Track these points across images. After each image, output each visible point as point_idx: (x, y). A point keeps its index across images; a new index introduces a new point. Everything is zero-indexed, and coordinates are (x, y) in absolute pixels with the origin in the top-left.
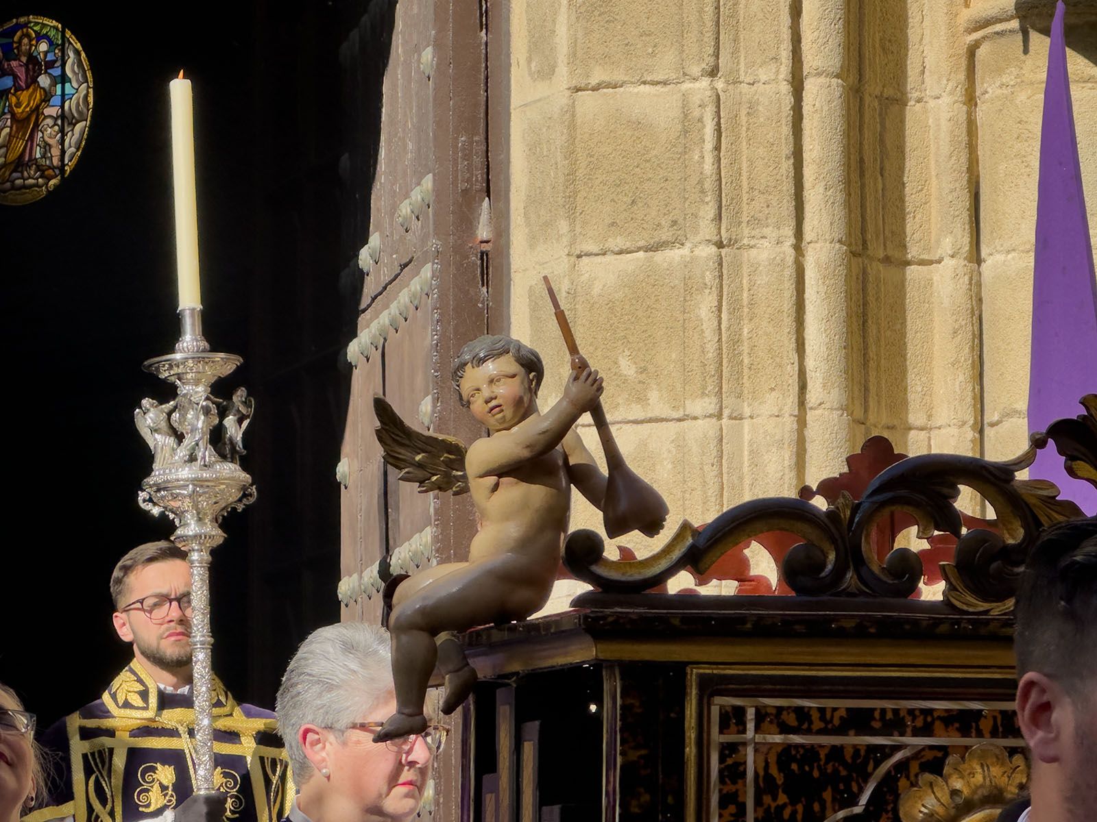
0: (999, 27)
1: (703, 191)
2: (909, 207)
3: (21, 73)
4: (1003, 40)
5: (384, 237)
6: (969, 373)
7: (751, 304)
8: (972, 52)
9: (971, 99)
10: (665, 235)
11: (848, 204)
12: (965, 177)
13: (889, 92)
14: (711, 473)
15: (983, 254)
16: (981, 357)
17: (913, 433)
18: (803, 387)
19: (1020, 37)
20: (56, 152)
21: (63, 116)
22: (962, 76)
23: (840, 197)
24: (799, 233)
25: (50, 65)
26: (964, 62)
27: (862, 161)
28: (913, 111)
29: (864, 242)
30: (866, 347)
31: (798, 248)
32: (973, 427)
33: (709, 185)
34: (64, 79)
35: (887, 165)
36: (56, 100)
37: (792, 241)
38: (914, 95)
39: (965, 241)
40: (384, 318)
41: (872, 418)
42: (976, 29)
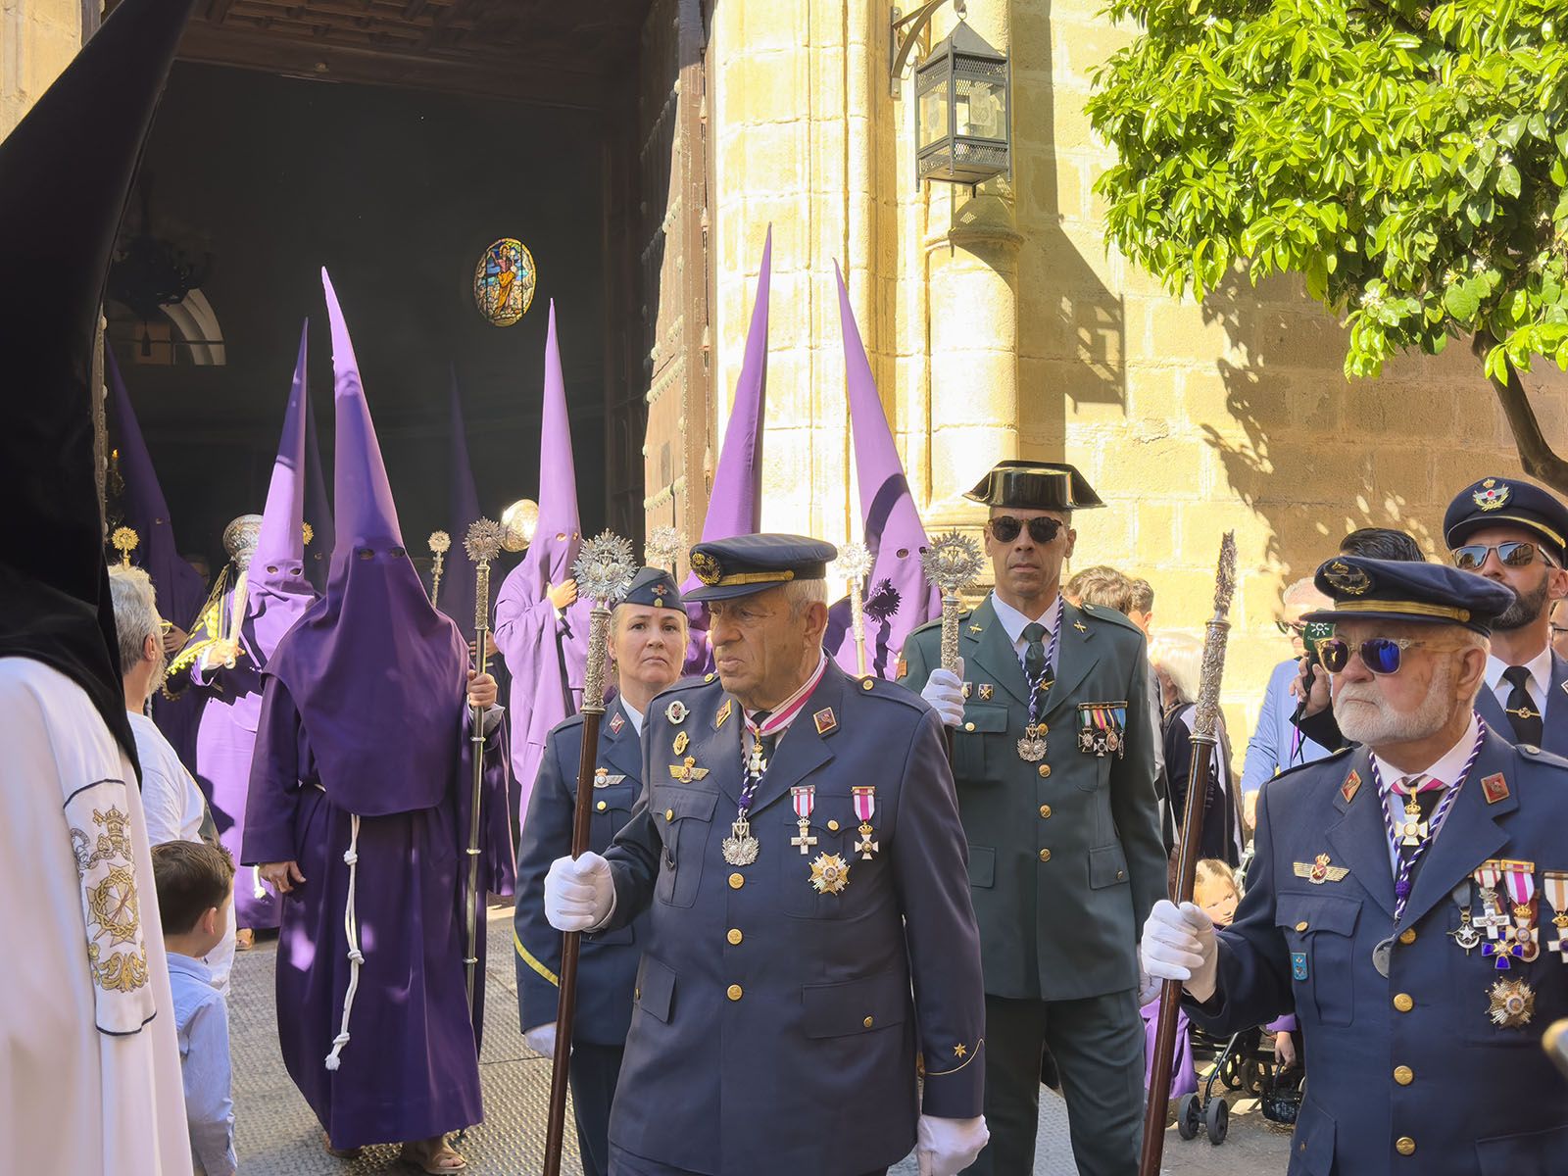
0: (940, 244)
1: (804, 324)
2: (898, 330)
3: (503, 265)
4: (942, 250)
5: (662, 344)
6: (924, 406)
8: (928, 256)
9: (927, 279)
10: (787, 343)
12: (924, 316)
13: (889, 275)
14: (808, 453)
15: (931, 352)
16: (930, 400)
19: (950, 247)
20: (520, 302)
21: (522, 285)
22: (923, 266)
25: (516, 261)
26: (924, 261)
27: (876, 308)
28: (900, 284)
29: (877, 347)
32: (926, 433)
33: (807, 320)
34: (522, 268)
35: (888, 311)
36: (519, 278)
38: (900, 277)
39: (923, 344)
40: (663, 381)
42: (930, 245)
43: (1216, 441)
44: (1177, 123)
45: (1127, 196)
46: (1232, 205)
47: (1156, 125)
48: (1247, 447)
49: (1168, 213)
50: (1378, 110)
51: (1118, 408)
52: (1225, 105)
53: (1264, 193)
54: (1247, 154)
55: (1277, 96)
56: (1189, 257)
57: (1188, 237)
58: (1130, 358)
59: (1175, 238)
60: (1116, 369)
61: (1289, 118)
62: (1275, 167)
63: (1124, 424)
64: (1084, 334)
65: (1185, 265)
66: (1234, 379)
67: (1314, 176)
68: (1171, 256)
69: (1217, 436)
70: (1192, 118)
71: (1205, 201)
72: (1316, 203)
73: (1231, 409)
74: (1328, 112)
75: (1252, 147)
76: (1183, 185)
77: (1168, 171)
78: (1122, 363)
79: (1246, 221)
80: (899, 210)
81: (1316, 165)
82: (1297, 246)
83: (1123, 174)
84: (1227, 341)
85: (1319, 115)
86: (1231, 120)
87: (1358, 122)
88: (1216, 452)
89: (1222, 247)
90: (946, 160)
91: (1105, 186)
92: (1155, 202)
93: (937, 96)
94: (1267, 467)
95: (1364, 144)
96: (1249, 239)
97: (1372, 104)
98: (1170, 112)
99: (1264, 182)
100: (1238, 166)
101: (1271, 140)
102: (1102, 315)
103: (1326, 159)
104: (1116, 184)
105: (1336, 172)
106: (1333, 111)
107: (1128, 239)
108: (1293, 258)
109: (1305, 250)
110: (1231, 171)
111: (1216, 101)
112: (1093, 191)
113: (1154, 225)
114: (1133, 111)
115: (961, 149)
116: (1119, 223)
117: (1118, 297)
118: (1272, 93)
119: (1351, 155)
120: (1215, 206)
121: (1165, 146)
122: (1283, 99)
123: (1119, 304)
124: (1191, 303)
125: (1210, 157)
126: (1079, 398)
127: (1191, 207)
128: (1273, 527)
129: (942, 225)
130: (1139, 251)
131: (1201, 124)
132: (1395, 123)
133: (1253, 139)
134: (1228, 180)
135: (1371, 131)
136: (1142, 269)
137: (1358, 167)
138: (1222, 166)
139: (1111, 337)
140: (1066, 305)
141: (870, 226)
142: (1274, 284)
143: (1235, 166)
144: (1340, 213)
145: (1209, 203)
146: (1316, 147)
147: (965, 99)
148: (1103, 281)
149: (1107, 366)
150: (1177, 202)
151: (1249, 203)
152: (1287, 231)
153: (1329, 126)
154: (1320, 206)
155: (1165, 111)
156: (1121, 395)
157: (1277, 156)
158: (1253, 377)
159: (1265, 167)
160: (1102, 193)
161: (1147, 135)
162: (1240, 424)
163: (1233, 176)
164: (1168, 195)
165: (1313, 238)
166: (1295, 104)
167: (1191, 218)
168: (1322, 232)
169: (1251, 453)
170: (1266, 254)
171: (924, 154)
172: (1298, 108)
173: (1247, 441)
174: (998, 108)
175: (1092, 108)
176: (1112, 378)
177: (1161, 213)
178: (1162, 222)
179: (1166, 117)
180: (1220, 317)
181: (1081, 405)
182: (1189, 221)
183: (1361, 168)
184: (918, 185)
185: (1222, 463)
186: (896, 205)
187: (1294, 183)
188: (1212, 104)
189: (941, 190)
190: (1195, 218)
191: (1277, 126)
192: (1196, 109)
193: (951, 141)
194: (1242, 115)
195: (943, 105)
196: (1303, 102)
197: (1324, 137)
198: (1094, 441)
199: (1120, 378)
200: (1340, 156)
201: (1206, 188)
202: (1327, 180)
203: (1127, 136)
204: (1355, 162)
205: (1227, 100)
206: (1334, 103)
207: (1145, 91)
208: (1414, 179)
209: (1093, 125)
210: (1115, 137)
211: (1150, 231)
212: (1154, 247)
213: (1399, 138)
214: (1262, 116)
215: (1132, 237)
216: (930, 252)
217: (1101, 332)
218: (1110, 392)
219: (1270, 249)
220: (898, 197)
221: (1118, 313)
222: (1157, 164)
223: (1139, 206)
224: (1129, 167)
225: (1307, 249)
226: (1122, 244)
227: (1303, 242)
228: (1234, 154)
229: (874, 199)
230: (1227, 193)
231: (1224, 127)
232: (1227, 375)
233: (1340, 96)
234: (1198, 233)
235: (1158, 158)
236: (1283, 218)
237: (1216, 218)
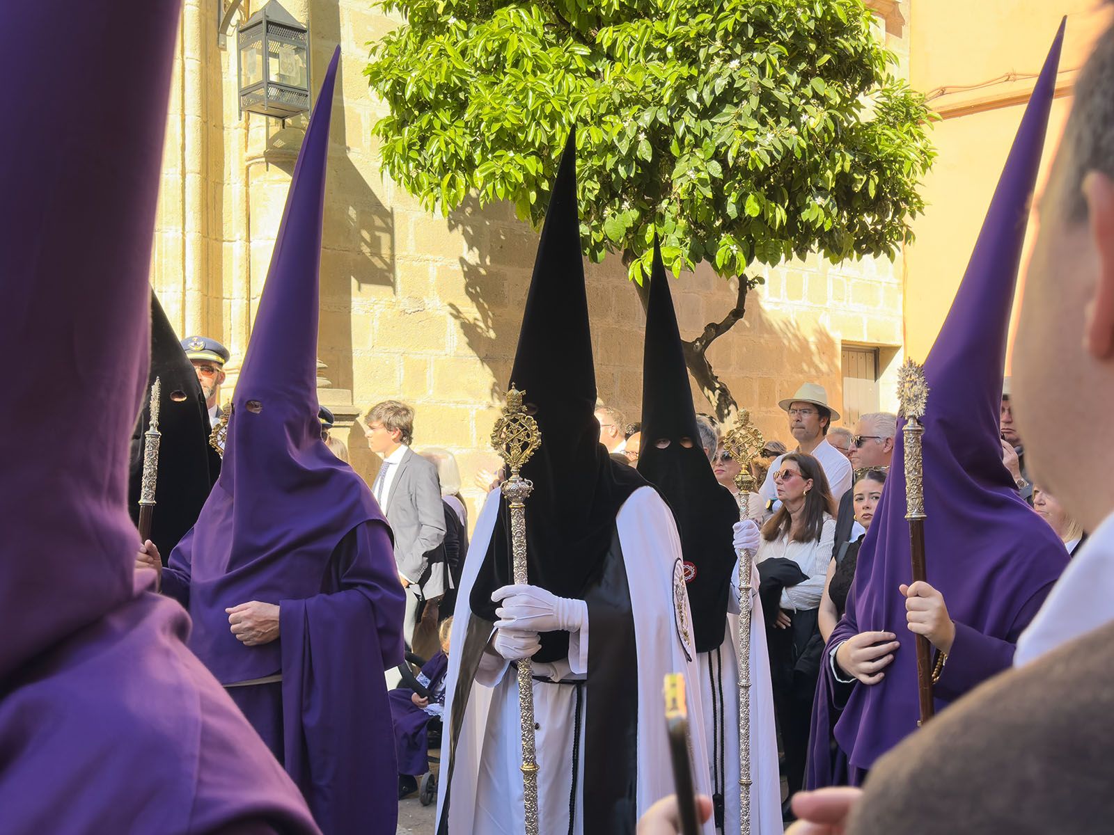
0: (257, 160)
2: (224, 221)
4: (259, 165)
6: (245, 280)
7: (166, 251)
8: (248, 168)
9: (247, 185)
11: (202, 219)
12: (245, 212)
13: (217, 180)
15: (251, 240)
16: (250, 275)
17: (224, 300)
18: (185, 282)
19: (265, 164)
22: (244, 176)
23: (199, 217)
24: (184, 229)
26: (245, 172)
27: (207, 204)
28: (226, 188)
29: (208, 233)
30: (208, 270)
31: (183, 234)
32: (246, 299)
35: (216, 206)
37: (181, 231)
38: (226, 182)
39: (245, 234)
41: (210, 294)
42: (249, 160)
43: (457, 314)
44: (430, 89)
45: (395, 138)
46: (467, 151)
47: (415, 90)
48: (478, 320)
49: (423, 153)
50: (563, 95)
51: (390, 289)
52: (461, 80)
53: (489, 145)
54: (477, 116)
55: (497, 79)
56: (438, 185)
57: (437, 170)
58: (398, 253)
59: (429, 171)
60: (388, 260)
61: (505, 95)
62: (496, 127)
63: (394, 300)
64: (365, 234)
65: (435, 190)
66: (471, 273)
67: (521, 136)
68: (426, 183)
69: (458, 311)
70: (440, 86)
71: (449, 146)
72: (522, 155)
73: (468, 293)
74: (531, 93)
75: (480, 111)
76: (434, 134)
77: (424, 122)
78: (392, 256)
79: (477, 163)
80: (225, 132)
81: (522, 128)
82: (510, 183)
83: (393, 123)
84: (465, 245)
85: (524, 94)
86: (467, 91)
87: (550, 102)
88: (458, 323)
89: (461, 179)
90: (261, 99)
91: (379, 131)
92: (414, 144)
93: (254, 51)
94: (492, 334)
95: (554, 118)
96: (479, 175)
97: (559, 91)
98: (425, 81)
99: (488, 137)
100: (471, 124)
101: (493, 108)
102: (378, 222)
103: (529, 125)
104: (388, 129)
105: (535, 135)
106: (534, 93)
107: (396, 169)
108: (507, 192)
109: (516, 187)
110: (466, 127)
111: (457, 77)
112: (372, 133)
113: (414, 160)
114: (400, 77)
115: (273, 92)
116: (389, 156)
117: (389, 210)
118: (494, 76)
119: (545, 124)
120: (456, 151)
121: (423, 106)
122: (501, 81)
123: (390, 215)
124: (440, 218)
125: (452, 116)
126: (362, 280)
127: (439, 150)
128: (495, 376)
129: (259, 146)
130: (404, 178)
131: (446, 92)
132: (573, 105)
133: (481, 106)
134: (464, 133)
135: (558, 109)
136: (405, 190)
137: (550, 132)
138: (460, 123)
139: (385, 238)
140: (352, 212)
141: (202, 142)
142: (495, 209)
143: (469, 124)
144: (538, 163)
145: (452, 148)
146: (523, 116)
147: (276, 55)
148: (379, 197)
149: (381, 258)
150: (430, 145)
151: (479, 151)
152: (503, 172)
153: (531, 102)
154: (525, 157)
155: (421, 80)
156: (392, 280)
157: (497, 120)
158: (483, 272)
159: (489, 127)
160: (378, 135)
161: (408, 95)
162: (474, 305)
163: (468, 131)
164: (423, 140)
165: (521, 179)
166: (509, 85)
167: (439, 158)
168: (527, 176)
169: (481, 324)
170: (489, 186)
171: (244, 93)
172: (511, 88)
173: (478, 316)
174: (301, 65)
175: (370, 71)
176: (385, 267)
177: (419, 152)
178: (419, 158)
179: (421, 84)
180: (460, 227)
181: (363, 286)
182: (438, 160)
183: (552, 133)
184: (240, 115)
185: (461, 331)
186: (223, 128)
187: (508, 140)
188: (454, 78)
189: (258, 121)
190: (442, 158)
191: (498, 99)
192: (443, 81)
193: (265, 85)
194: (474, 89)
195: (259, 58)
196: (514, 84)
197: (528, 110)
198: (372, 311)
199: (391, 268)
200: (538, 124)
201: (450, 138)
202: (530, 139)
203: (395, 95)
204: (548, 130)
205: (464, 77)
206: (534, 87)
207: (407, 64)
208: (585, 144)
209: (370, 84)
210: (386, 94)
211: (412, 165)
212: (414, 176)
213: (575, 115)
214: (487, 91)
215: (399, 168)
216: (249, 166)
217: (377, 233)
218: (383, 276)
219: (492, 183)
220: (224, 122)
221: (389, 221)
222: (416, 117)
223: (403, 146)
224: (396, 117)
225: (516, 186)
226: (392, 173)
227: (514, 180)
228: (468, 115)
229: (206, 122)
230: (464, 143)
231: (462, 95)
232: (466, 269)
233: (538, 83)
234: (444, 169)
235: (416, 113)
236: (501, 163)
237: (457, 159)
